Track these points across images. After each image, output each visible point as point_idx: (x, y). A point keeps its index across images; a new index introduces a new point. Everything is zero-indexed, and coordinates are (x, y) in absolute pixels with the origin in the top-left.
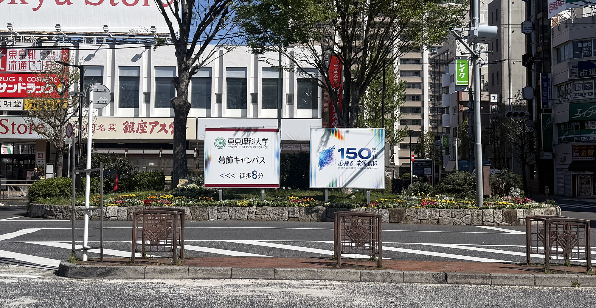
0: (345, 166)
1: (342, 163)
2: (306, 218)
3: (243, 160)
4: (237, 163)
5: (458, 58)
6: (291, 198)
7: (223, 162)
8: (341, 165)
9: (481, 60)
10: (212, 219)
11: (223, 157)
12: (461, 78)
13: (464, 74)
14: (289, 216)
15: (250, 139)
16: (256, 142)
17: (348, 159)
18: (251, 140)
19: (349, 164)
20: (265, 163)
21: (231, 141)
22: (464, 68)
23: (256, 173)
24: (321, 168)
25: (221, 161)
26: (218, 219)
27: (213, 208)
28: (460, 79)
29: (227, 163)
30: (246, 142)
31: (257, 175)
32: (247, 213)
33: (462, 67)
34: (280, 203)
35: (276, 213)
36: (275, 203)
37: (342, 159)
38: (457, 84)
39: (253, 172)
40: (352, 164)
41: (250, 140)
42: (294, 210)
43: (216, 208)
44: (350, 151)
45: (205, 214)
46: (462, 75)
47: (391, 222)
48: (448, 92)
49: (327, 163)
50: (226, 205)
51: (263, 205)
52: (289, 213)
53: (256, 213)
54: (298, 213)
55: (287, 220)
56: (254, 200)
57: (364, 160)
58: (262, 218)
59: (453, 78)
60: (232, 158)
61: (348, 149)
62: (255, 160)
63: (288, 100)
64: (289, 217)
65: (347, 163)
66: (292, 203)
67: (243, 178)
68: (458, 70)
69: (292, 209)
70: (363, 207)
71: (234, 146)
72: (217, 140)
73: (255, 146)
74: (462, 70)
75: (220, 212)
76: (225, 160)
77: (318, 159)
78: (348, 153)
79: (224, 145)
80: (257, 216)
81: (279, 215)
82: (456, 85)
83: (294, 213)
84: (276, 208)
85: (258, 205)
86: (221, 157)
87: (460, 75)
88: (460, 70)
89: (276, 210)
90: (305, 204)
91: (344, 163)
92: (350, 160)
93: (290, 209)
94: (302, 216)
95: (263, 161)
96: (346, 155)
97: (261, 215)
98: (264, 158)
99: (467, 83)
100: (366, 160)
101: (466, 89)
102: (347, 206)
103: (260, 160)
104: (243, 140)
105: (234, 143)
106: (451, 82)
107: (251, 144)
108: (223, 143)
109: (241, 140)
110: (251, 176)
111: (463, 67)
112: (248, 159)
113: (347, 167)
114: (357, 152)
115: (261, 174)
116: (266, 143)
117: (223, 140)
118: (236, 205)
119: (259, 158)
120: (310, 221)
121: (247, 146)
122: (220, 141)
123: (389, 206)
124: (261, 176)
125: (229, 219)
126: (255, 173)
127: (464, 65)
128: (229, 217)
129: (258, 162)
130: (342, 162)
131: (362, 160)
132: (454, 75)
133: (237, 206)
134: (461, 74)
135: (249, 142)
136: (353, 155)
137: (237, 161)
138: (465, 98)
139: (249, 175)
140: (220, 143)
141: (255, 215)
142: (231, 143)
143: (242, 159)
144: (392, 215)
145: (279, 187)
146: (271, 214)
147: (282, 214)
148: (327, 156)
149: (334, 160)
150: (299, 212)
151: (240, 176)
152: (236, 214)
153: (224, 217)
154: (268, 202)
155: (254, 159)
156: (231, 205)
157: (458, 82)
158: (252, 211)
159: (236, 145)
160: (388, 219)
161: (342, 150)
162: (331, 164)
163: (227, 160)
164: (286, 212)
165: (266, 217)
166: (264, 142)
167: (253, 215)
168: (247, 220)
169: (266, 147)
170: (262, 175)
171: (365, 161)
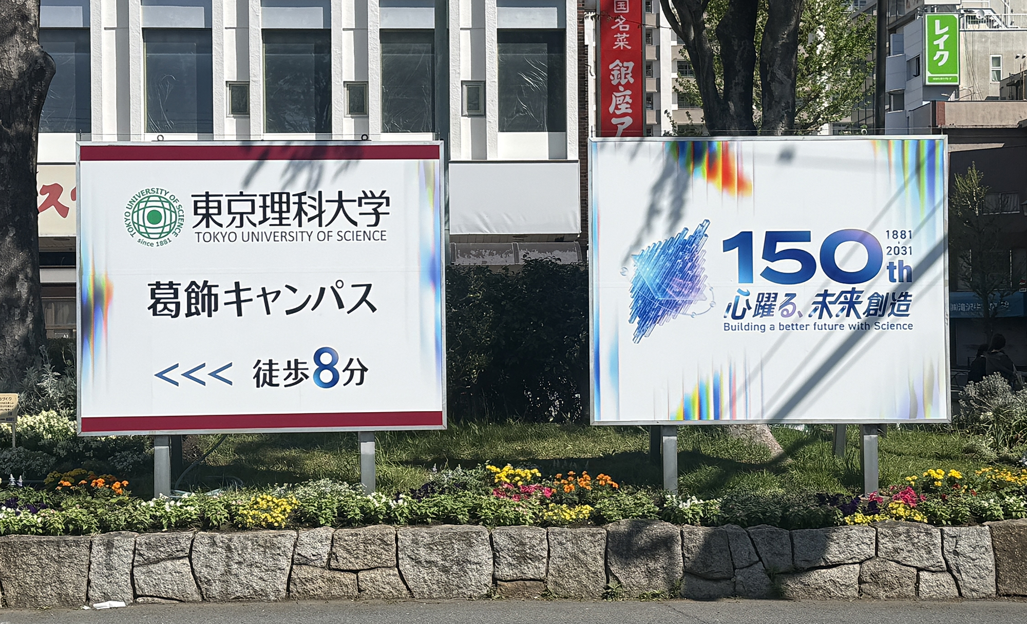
0: (758, 320)
1: (742, 305)
2: (580, 582)
3: (270, 298)
4: (240, 314)
5: (929, 10)
6: (503, 475)
7: (172, 307)
8: (739, 313)
9: (992, 14)
10: (107, 598)
11: (171, 284)
12: (940, 64)
13: (946, 54)
14: (498, 574)
15: (300, 195)
16: (330, 209)
17: (771, 287)
18: (304, 199)
19: (776, 311)
20: (373, 309)
21: (207, 208)
22: (946, 37)
23: (335, 361)
24: (642, 330)
25: (160, 307)
26: (136, 596)
27: (109, 545)
28: (935, 69)
29: (189, 314)
30: (281, 212)
31: (340, 367)
32: (285, 563)
33: (942, 35)
34: (448, 501)
35: (434, 557)
36: (426, 507)
37: (745, 287)
38: (927, 83)
39: (318, 355)
40: (790, 308)
41: (300, 203)
42: (523, 544)
43: (125, 542)
44: (781, 247)
45: (69, 574)
46: (942, 56)
47: (1008, 595)
48: (900, 105)
49: (673, 306)
50: (183, 525)
51: (369, 518)
52: (495, 557)
53: (333, 564)
54: (538, 559)
55: (489, 596)
56: (322, 495)
57: (848, 287)
58: (363, 586)
59: (916, 66)
60: (214, 291)
61: (772, 238)
62: (329, 295)
63: (469, 103)
64: (495, 580)
65: (765, 306)
66: (511, 506)
67: (271, 384)
68: (931, 43)
69: (511, 537)
70: (859, 517)
71: (224, 230)
72: (138, 202)
73: (326, 230)
74: (941, 42)
75: (149, 562)
76: (183, 298)
77: (631, 285)
78: (770, 254)
79: (175, 226)
80: (338, 575)
81: (445, 570)
82: (925, 86)
83: (523, 558)
84: (432, 535)
85: (343, 520)
86: (158, 285)
87: (935, 58)
88: (935, 43)
89: (429, 547)
90: (572, 505)
91: (753, 304)
92: (782, 290)
93: (501, 540)
94: (559, 571)
95: (364, 299)
96: (759, 263)
97: (356, 572)
98: (369, 287)
99: (954, 79)
100: (859, 287)
101: (953, 95)
102: (779, 513)
103: (351, 296)
104: (269, 203)
105: (225, 218)
106: (909, 79)
107: (304, 217)
108: (168, 217)
109: (259, 201)
110: (310, 373)
111: (945, 33)
112: (294, 290)
113: (766, 321)
114: (813, 248)
115: (355, 365)
116: (377, 214)
117: (170, 202)
118: (232, 518)
119: (348, 285)
120: (605, 597)
121: (287, 229)
122: (154, 204)
123: (984, 510)
124: (357, 374)
125: (197, 597)
126: (326, 359)
127: (947, 29)
128: (192, 589)
129: (341, 306)
130: (743, 299)
131: (836, 287)
132: (918, 59)
133: (235, 524)
134: (939, 53)
135: (294, 209)
136: (793, 266)
137: (239, 302)
138: (952, 119)
139: (296, 369)
140: (155, 217)
141: (327, 574)
142: (207, 216)
143: (265, 294)
144: (1013, 556)
145: (444, 426)
146: (406, 565)
147: (462, 563)
148: (669, 274)
149: (706, 292)
150: (545, 554)
151: (257, 376)
152: (228, 572)
153: (169, 587)
154: (393, 504)
155: (322, 290)
156: (205, 524)
157: (930, 77)
158: (307, 552)
159: (232, 228)
160: (991, 579)
161: (743, 242)
162: (691, 309)
163: (189, 298)
164: (483, 553)
165: (384, 579)
166: (369, 209)
167: (317, 572)
168: (288, 597)
169: (377, 236)
170: (364, 369)
171: (853, 292)
